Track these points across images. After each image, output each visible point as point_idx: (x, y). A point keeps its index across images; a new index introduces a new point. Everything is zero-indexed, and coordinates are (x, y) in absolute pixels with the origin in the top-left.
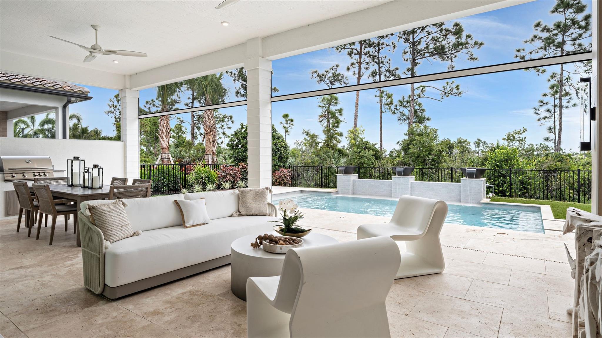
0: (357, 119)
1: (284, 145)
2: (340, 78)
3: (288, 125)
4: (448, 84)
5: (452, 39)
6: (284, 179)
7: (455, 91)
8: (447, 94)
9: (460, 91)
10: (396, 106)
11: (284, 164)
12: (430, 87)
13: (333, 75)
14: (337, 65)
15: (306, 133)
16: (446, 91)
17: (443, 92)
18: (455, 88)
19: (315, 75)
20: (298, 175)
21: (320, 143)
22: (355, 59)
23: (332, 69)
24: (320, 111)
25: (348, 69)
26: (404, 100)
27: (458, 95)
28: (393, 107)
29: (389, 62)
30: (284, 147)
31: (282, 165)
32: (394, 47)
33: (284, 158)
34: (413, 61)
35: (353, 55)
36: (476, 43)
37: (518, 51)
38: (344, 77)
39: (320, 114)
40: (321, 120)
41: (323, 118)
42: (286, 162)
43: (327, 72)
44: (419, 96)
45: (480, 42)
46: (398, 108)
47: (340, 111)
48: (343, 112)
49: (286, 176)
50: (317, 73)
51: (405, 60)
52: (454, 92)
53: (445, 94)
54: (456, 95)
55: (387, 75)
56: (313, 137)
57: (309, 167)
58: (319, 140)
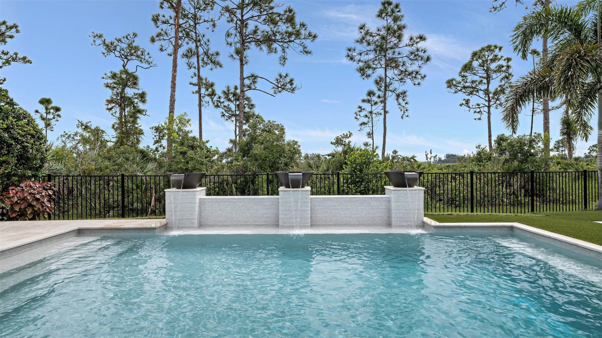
0: (174, 106)
1: (32, 132)
2: (139, 53)
3: (50, 116)
4: (281, 77)
5: (283, 27)
6: (34, 203)
7: (289, 86)
8: (280, 89)
9: (294, 86)
10: (220, 98)
11: (33, 173)
12: (262, 78)
13: (129, 45)
14: (134, 34)
15: (83, 127)
16: (279, 86)
17: (276, 86)
18: (289, 82)
19: (99, 41)
20: (70, 191)
21: (108, 141)
22: (162, 30)
23: (127, 38)
24: (109, 94)
25: (153, 40)
26: (230, 92)
27: (291, 91)
28: (215, 98)
29: (208, 43)
30: (33, 136)
31: (29, 173)
32: (214, 25)
33: (35, 159)
34: (243, 44)
35: (159, 23)
36: (310, 35)
37: (350, 50)
38: (146, 53)
39: (109, 99)
40: (110, 106)
41: (113, 105)
42: (41, 167)
43: (119, 40)
44: (250, 88)
45: (313, 34)
46: (222, 100)
47: (142, 97)
48: (148, 98)
49: (38, 196)
50: (103, 39)
51: (228, 43)
52: (287, 87)
53: (278, 88)
54: (289, 90)
55: (205, 59)
56: (97, 132)
57: (91, 177)
58: (107, 138)
